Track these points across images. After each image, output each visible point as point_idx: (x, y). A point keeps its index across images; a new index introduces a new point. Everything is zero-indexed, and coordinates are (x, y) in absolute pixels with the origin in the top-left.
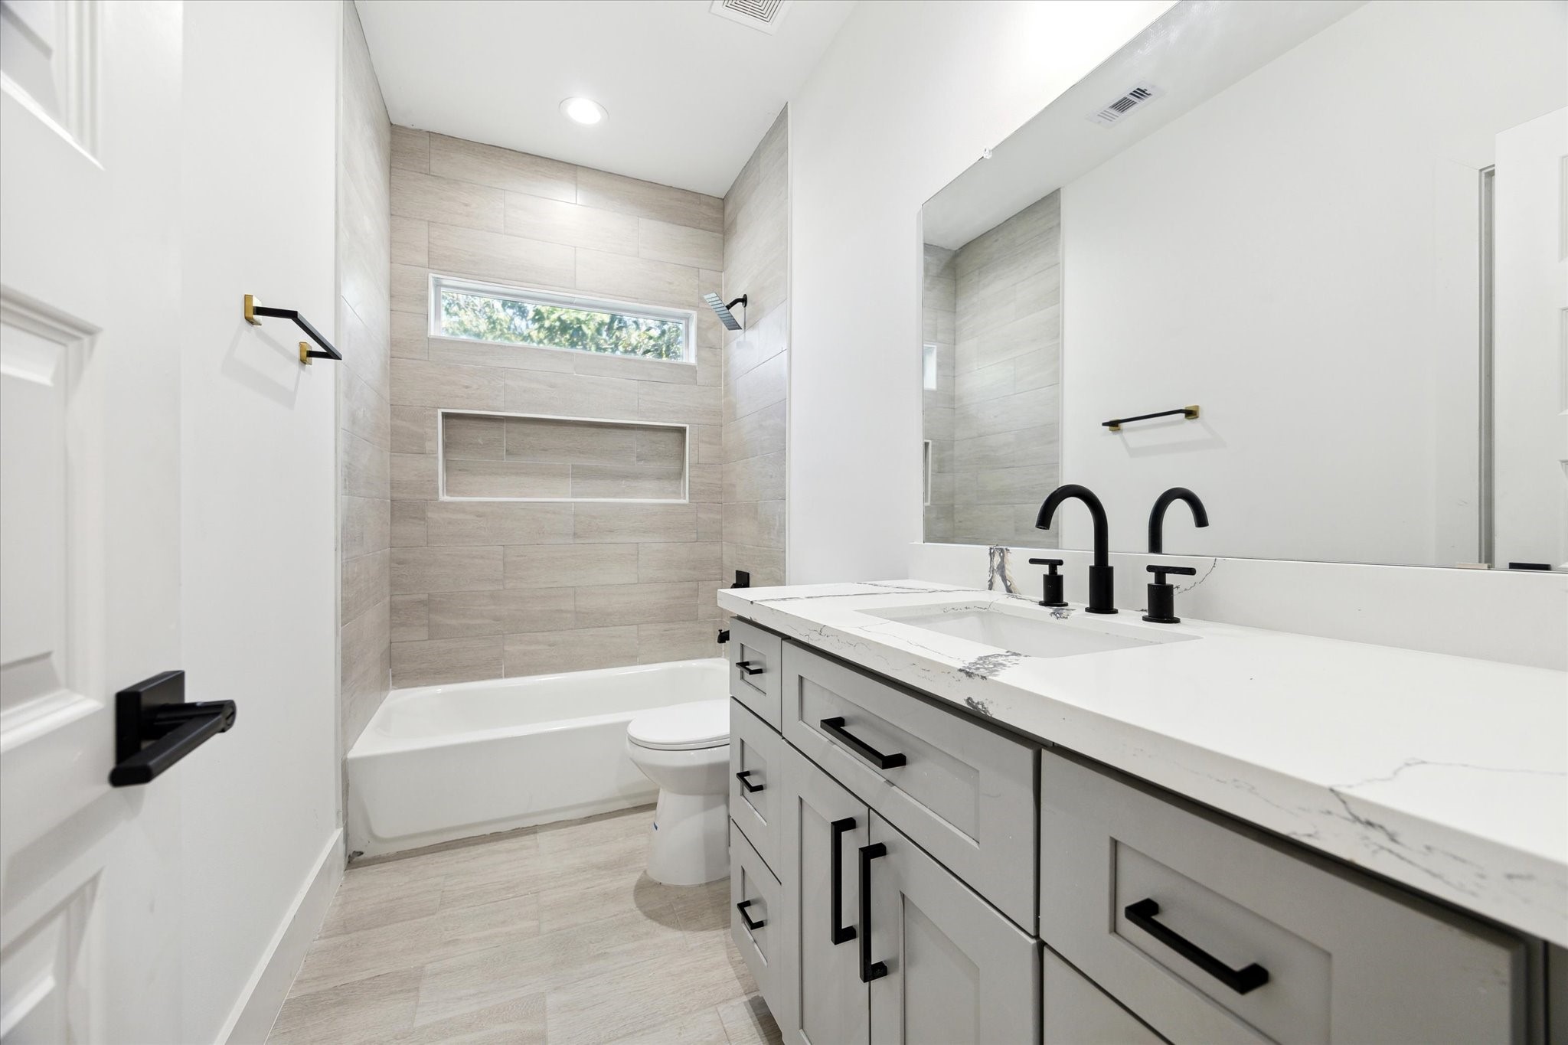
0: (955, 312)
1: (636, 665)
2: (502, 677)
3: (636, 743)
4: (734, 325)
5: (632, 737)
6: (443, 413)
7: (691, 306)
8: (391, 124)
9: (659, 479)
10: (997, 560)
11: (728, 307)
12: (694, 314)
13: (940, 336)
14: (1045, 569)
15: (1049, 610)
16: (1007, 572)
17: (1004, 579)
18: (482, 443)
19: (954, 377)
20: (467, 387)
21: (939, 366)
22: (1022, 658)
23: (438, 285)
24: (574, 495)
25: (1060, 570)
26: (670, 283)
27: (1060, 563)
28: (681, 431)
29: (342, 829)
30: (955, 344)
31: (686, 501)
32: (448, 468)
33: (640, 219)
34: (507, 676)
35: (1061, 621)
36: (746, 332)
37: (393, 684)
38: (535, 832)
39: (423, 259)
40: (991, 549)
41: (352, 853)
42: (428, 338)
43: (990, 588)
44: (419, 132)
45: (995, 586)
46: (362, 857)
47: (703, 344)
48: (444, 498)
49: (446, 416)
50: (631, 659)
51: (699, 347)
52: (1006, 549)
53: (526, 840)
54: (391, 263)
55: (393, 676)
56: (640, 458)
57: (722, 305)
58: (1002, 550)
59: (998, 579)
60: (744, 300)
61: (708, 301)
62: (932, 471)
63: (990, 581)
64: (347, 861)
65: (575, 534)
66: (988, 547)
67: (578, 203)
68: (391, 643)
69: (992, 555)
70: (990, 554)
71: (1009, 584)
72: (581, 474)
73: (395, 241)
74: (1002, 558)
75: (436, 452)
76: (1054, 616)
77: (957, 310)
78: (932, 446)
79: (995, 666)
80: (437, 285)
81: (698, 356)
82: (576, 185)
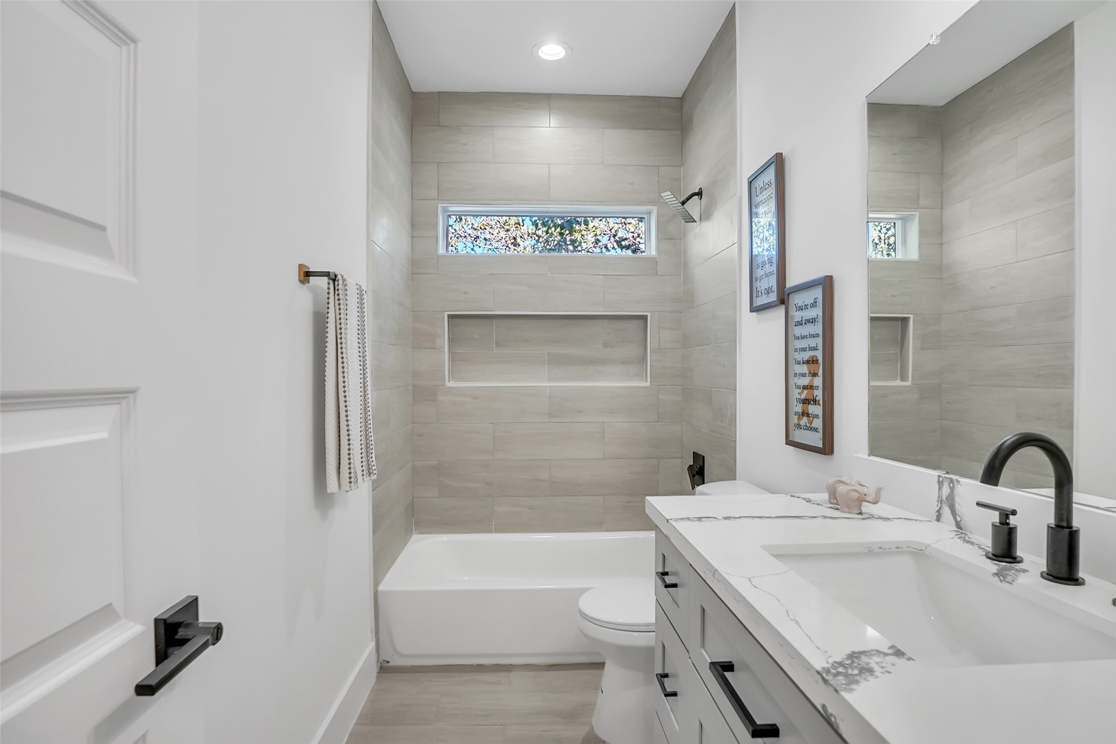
0: (942, 173)
1: (601, 531)
2: (492, 532)
3: (585, 616)
4: (690, 220)
5: (581, 611)
6: (448, 315)
7: (651, 203)
8: (413, 92)
9: (623, 363)
10: (946, 490)
11: (683, 203)
12: (654, 210)
13: (922, 202)
14: (995, 517)
15: (993, 567)
16: (957, 506)
17: (954, 513)
18: (477, 337)
19: (941, 244)
20: (465, 293)
21: (922, 234)
22: (903, 661)
23: (445, 210)
24: (550, 380)
25: (1013, 520)
26: (632, 184)
27: (1014, 513)
28: (644, 318)
29: (374, 643)
30: (942, 209)
31: (648, 384)
32: (453, 357)
33: (604, 130)
34: (497, 531)
35: (1005, 585)
36: (702, 224)
37: (415, 530)
38: (510, 671)
39: (434, 194)
40: (939, 476)
41: (382, 660)
42: (438, 256)
43: (938, 519)
44: (431, 94)
45: (943, 518)
46: (389, 664)
47: (664, 236)
48: (451, 384)
49: (450, 317)
50: (598, 526)
51: (658, 239)
52: (957, 480)
53: (502, 676)
54: (413, 200)
55: (415, 524)
56: (606, 345)
57: (677, 202)
58: (951, 481)
59: (946, 511)
60: (699, 194)
61: (665, 198)
62: (914, 348)
63: (938, 511)
64: (379, 667)
65: (550, 414)
66: (936, 473)
67: (551, 126)
68: (413, 498)
69: (940, 483)
70: (939, 482)
71: (959, 519)
72: (556, 361)
73: (414, 184)
74: (952, 489)
75: (444, 348)
76: (996, 578)
77: (944, 171)
78: (914, 321)
79: (861, 672)
80: (445, 212)
81: (658, 248)
82: (550, 111)
